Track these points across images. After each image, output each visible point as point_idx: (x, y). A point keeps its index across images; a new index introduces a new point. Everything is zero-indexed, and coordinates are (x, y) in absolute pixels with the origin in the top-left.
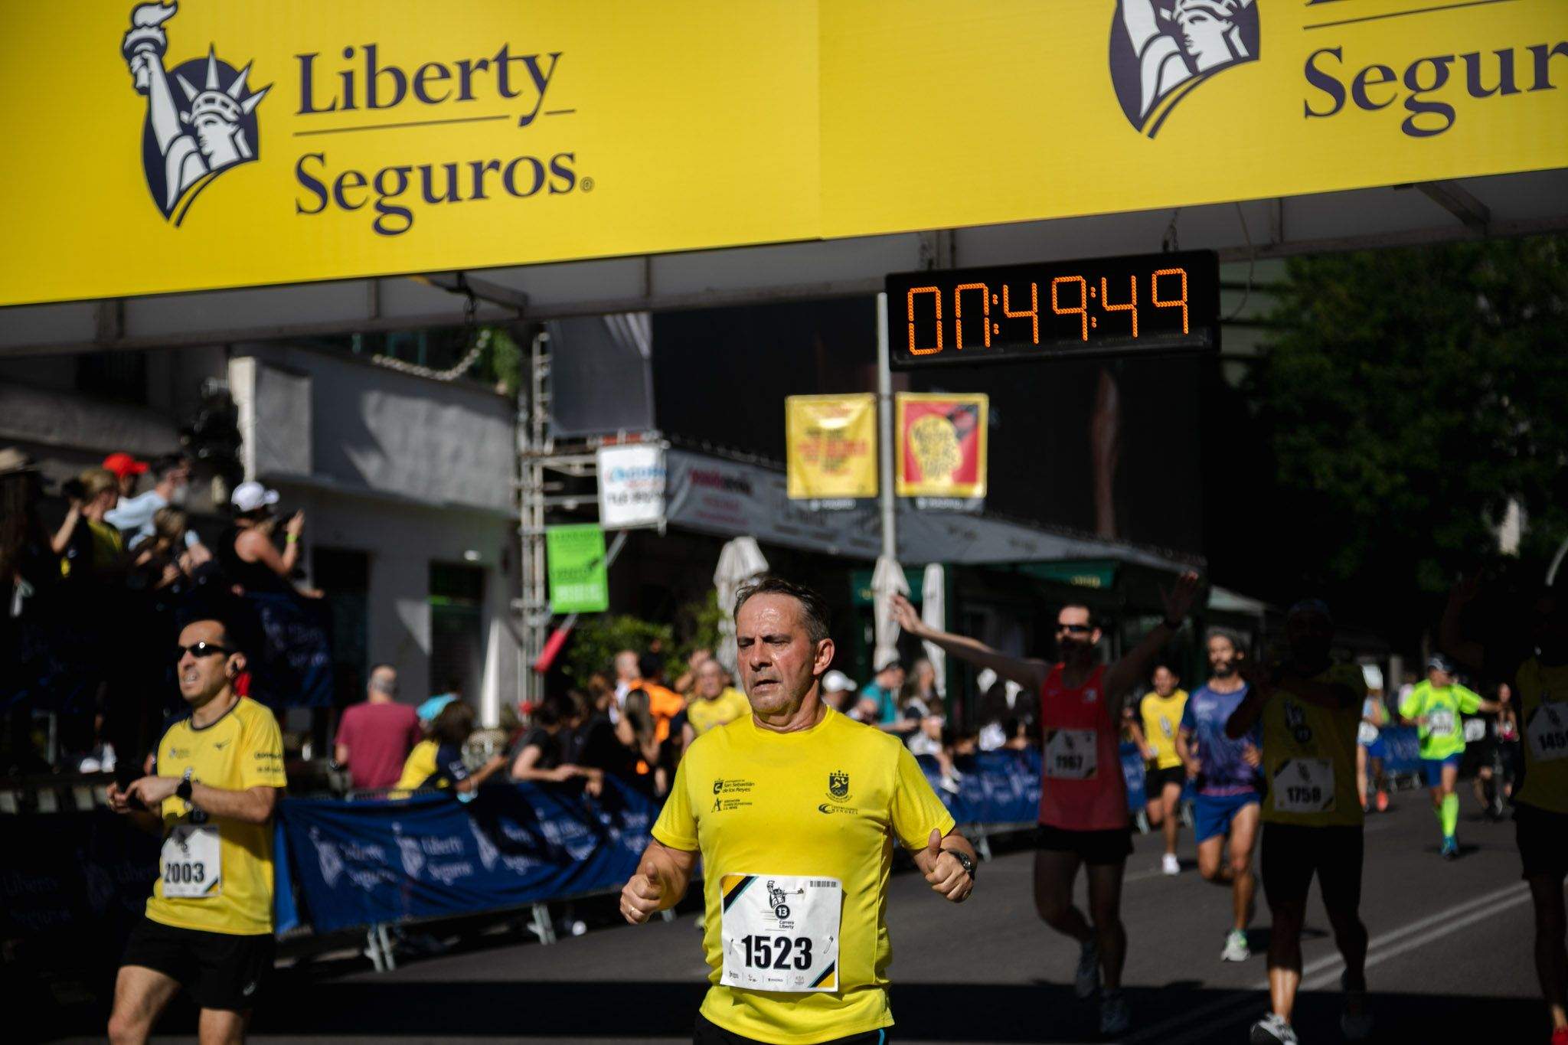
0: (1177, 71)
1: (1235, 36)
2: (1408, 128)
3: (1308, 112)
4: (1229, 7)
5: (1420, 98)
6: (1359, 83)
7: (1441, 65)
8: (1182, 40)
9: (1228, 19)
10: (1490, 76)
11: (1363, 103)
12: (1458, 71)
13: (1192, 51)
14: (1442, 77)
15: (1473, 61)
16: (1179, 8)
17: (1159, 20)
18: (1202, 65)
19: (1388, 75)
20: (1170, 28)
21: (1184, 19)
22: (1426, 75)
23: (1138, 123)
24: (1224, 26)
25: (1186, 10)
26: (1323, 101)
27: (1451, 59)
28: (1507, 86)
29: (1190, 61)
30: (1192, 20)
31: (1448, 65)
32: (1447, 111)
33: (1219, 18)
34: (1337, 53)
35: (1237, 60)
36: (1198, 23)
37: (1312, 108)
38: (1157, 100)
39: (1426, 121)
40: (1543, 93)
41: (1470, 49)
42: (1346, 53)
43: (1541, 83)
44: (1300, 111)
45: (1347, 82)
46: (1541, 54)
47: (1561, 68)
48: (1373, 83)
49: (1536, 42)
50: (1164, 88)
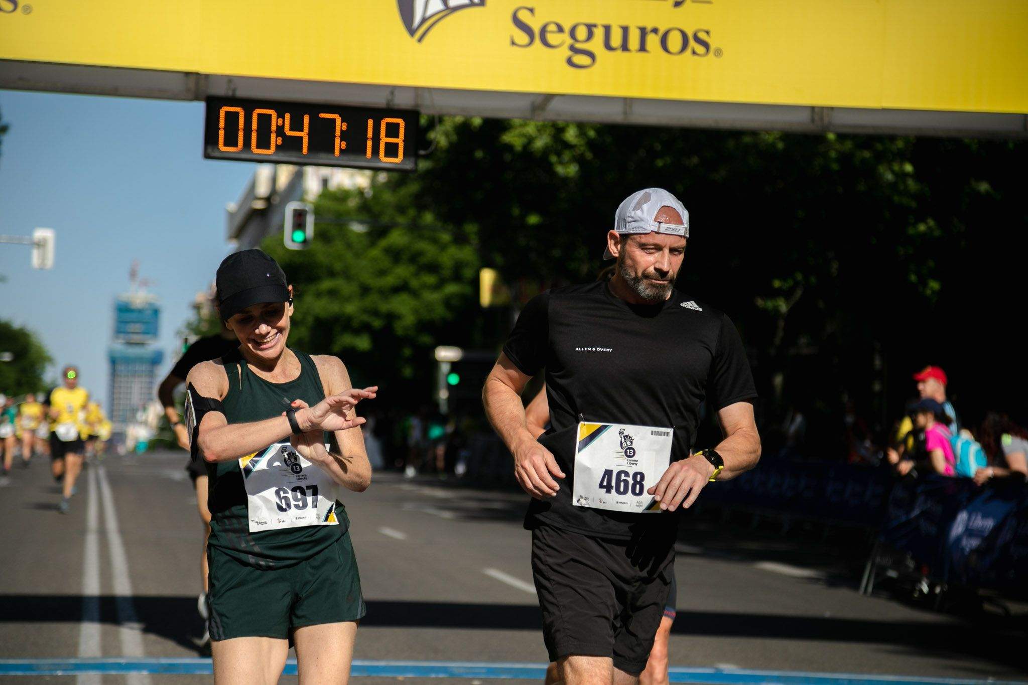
0: (436, 5)
2: (570, 62)
3: (513, 43)
5: (578, 46)
6: (543, 31)
7: (590, 28)
10: (616, 40)
11: (545, 43)
12: (599, 33)
14: (590, 35)
15: (607, 29)
18: (452, 3)
19: (560, 29)
22: (582, 33)
23: (412, 32)
26: (523, 38)
27: (595, 26)
28: (625, 47)
31: (595, 30)
32: (591, 55)
34: (531, 10)
35: (473, 4)
37: (517, 41)
38: (424, 20)
39: (580, 59)
40: (643, 54)
41: (606, 22)
42: (536, 12)
43: (643, 48)
44: (508, 42)
45: (537, 29)
46: (643, 32)
47: (653, 41)
48: (552, 32)
49: (642, 24)
50: (429, 13)
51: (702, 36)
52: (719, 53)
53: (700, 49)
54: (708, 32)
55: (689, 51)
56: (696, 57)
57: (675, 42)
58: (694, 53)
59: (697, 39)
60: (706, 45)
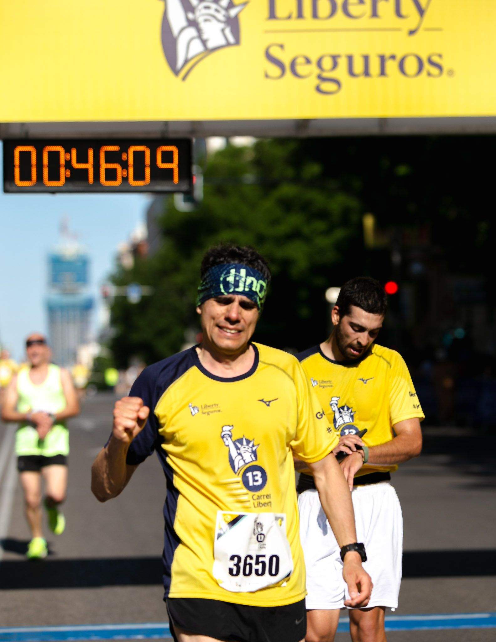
0: (197, 47)
1: (228, 31)
2: (318, 89)
3: (267, 76)
4: (224, 16)
5: (325, 75)
6: (293, 64)
7: (335, 59)
8: (199, 31)
9: (225, 22)
10: (358, 67)
11: (296, 74)
12: (343, 63)
13: (205, 37)
14: (335, 65)
15: (350, 59)
16: (198, 13)
17: (188, 20)
18: (210, 45)
19: (308, 61)
20: (193, 23)
21: (200, 20)
22: (327, 63)
23: (176, 72)
24: (222, 26)
25: (203, 15)
26: (275, 71)
27: (339, 56)
28: (367, 73)
29: (204, 42)
30: (206, 20)
31: (338, 59)
32: (337, 82)
33: (219, 21)
34: (282, 46)
35: (228, 44)
36: (208, 23)
37: (269, 74)
38: (186, 61)
39: (328, 86)
40: (383, 79)
41: (349, 52)
42: (286, 47)
43: (383, 73)
44: (263, 75)
45: (287, 63)
46: (383, 59)
47: (392, 66)
48: (301, 64)
49: (381, 52)
50: (190, 55)
51: (435, 59)
52: (451, 73)
53: (434, 71)
54: (440, 56)
55: (424, 73)
56: (431, 79)
57: (411, 65)
58: (429, 74)
59: (431, 62)
60: (439, 67)
